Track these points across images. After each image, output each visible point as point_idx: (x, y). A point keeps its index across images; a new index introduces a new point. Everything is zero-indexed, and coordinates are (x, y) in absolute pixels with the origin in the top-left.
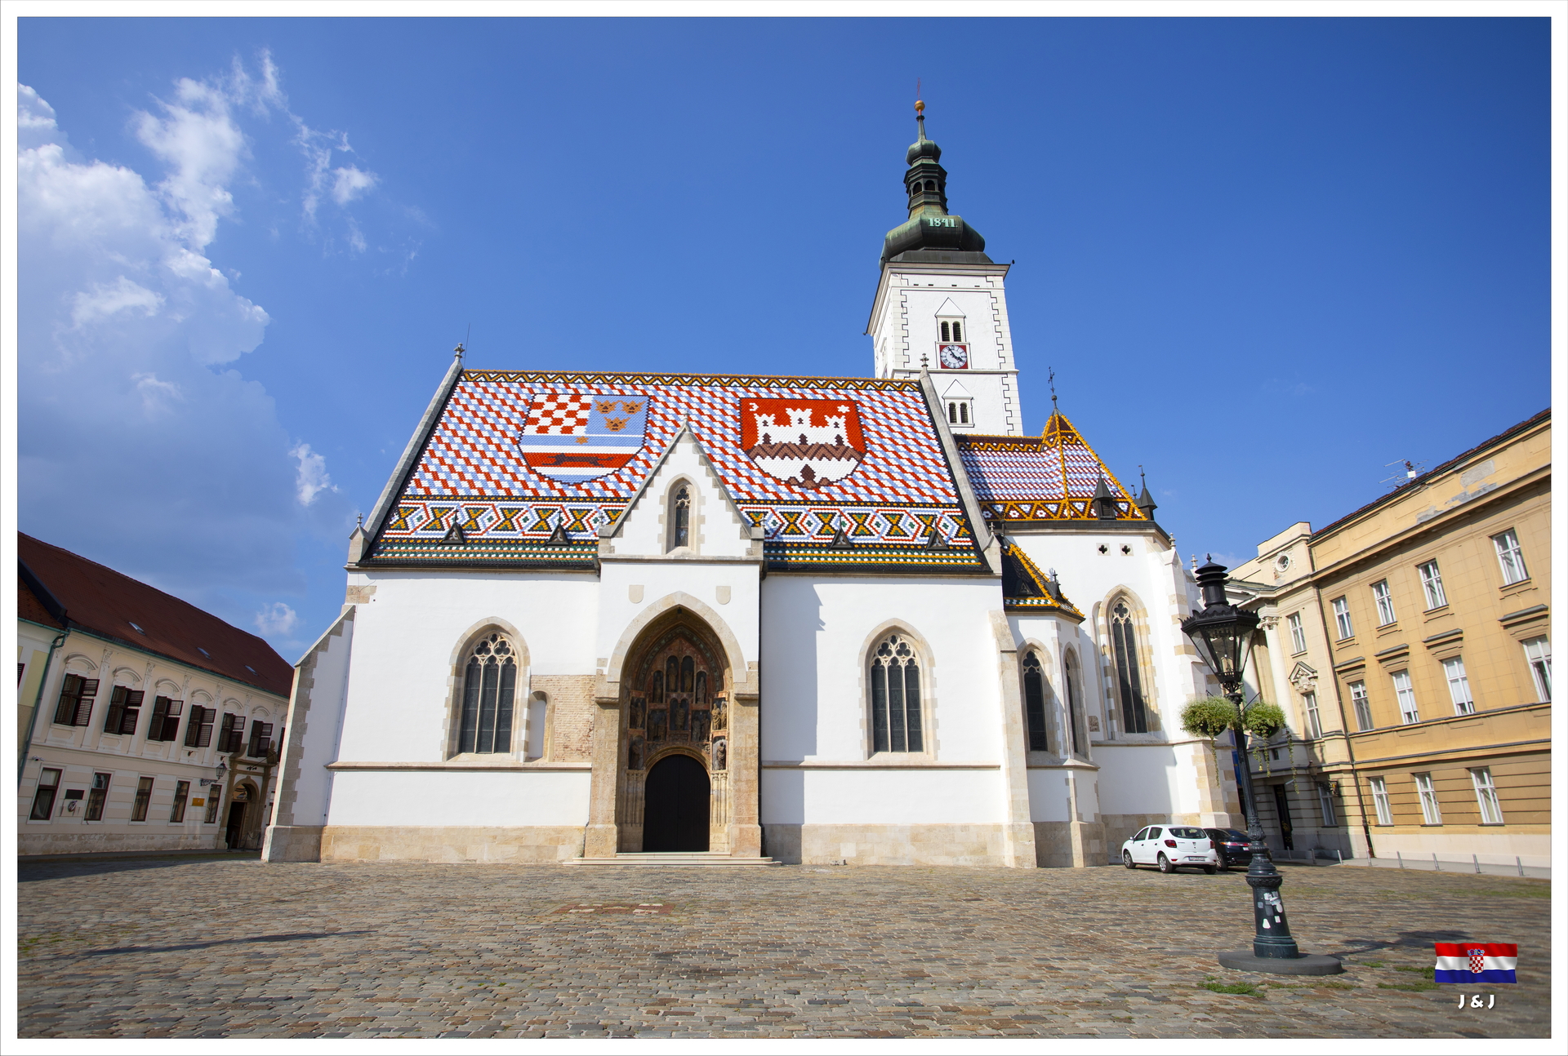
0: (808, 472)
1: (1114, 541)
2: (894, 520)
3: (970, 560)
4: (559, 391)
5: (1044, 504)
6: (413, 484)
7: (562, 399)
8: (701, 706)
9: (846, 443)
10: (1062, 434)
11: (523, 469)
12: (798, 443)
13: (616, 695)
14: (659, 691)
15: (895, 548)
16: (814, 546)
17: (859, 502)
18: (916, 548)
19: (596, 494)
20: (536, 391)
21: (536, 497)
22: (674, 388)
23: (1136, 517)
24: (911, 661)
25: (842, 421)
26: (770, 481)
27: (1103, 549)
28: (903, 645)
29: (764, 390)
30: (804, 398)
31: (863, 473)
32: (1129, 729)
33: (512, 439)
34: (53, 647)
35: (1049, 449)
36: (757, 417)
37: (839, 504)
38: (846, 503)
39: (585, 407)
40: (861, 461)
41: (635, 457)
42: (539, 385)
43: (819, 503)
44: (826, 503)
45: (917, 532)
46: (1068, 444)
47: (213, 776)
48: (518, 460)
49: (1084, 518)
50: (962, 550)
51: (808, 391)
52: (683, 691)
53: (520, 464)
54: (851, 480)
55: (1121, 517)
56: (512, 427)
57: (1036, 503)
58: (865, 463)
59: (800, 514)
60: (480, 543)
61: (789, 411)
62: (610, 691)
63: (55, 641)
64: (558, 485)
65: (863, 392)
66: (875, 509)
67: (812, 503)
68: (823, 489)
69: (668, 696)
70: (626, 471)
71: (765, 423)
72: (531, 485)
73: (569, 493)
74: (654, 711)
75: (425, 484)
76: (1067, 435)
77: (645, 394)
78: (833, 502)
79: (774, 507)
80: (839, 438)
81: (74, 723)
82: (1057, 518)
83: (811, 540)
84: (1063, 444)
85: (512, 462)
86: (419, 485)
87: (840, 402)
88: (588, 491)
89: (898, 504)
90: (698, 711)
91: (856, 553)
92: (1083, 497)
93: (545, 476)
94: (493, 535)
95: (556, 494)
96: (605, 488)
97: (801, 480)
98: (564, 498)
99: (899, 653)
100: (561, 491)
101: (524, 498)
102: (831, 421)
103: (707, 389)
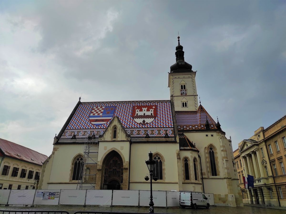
0: (144, 121)
1: (209, 134)
2: (159, 131)
3: (173, 139)
4: (98, 106)
5: (195, 126)
6: (68, 127)
7: (99, 108)
8: (119, 170)
9: (153, 115)
10: (201, 110)
11: (89, 123)
12: (143, 115)
13: (101, 168)
14: (111, 167)
15: (158, 137)
16: (142, 137)
17: (153, 128)
18: (162, 137)
19: (102, 127)
20: (94, 106)
21: (91, 129)
22: (121, 104)
23: (215, 128)
24: (160, 161)
25: (153, 110)
26: (136, 123)
27: (207, 136)
28: (159, 157)
29: (138, 104)
30: (146, 105)
31: (155, 121)
32: (213, 175)
33: (88, 117)
34: (2, 160)
35: (198, 114)
36: (136, 110)
37: (149, 128)
38: (150, 128)
39: (103, 109)
40: (155, 119)
41: (110, 119)
42: (95, 105)
43: (145, 128)
44: (146, 128)
45: (163, 133)
46: (202, 112)
47: (33, 185)
48: (88, 121)
49: (203, 129)
50: (172, 137)
51: (147, 104)
52: (115, 167)
53: (88, 122)
54: (152, 123)
55: (211, 128)
56: (88, 114)
57: (193, 126)
58: (156, 119)
59: (141, 130)
60: (79, 138)
61: (143, 108)
62: (100, 168)
63: (2, 159)
64: (95, 126)
65: (159, 103)
66: (156, 129)
67: (144, 128)
68: (146, 125)
69: (112, 168)
70: (109, 122)
71: (137, 111)
72: (90, 126)
73: (97, 128)
74: (110, 171)
75: (70, 126)
76: (202, 110)
77: (115, 106)
78: (148, 128)
79: (136, 129)
80: (152, 114)
81: (5, 175)
82: (197, 129)
83: (142, 136)
84: (201, 112)
85: (87, 121)
86: (69, 127)
87: (153, 106)
88: (100, 127)
89: (161, 127)
90: (118, 171)
91: (150, 138)
92: (203, 124)
93: (93, 124)
94: (81, 137)
95: (94, 128)
96: (104, 126)
97: (142, 123)
98: (96, 129)
99: (158, 159)
100: (95, 127)
101: (88, 129)
102: (151, 110)
103: (127, 104)
